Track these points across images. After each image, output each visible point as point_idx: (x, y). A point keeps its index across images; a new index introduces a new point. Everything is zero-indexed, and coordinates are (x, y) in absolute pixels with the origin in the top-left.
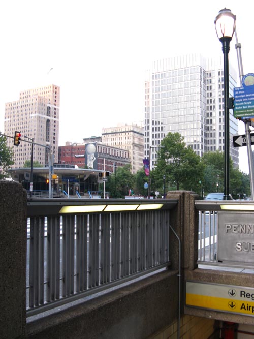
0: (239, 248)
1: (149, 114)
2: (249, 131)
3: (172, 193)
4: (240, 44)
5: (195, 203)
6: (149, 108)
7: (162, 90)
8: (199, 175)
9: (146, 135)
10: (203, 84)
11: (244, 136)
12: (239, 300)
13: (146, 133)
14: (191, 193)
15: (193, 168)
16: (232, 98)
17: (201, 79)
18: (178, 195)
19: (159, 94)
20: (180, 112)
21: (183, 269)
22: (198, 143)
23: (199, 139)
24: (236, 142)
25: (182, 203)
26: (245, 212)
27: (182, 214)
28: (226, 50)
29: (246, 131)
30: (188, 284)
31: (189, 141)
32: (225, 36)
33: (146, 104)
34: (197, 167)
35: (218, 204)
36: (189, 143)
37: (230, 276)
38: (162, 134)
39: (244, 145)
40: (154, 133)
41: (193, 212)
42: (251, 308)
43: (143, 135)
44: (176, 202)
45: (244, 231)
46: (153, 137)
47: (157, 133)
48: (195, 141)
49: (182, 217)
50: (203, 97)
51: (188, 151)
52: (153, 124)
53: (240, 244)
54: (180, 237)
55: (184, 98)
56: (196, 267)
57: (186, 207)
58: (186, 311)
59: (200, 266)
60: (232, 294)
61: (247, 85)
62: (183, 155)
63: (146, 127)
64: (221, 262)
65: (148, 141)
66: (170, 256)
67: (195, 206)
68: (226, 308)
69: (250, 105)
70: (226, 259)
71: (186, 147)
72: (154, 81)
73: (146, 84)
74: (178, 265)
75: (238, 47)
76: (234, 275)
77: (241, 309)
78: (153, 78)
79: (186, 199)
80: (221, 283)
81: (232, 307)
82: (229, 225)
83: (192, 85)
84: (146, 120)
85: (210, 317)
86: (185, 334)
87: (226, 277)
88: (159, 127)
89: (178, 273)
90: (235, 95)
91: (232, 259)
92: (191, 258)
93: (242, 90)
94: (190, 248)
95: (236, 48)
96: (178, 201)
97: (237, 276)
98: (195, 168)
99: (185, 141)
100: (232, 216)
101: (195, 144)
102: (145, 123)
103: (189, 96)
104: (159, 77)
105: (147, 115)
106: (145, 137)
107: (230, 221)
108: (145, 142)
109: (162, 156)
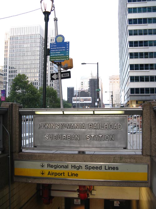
0: (46, 138)
1: (7, 62)
2: (60, 70)
3: (5, 104)
4: (57, 18)
5: (19, 111)
6: (7, 58)
7: (16, 48)
8: (37, 100)
9: (4, 76)
10: (41, 46)
11: (57, 74)
12: (47, 169)
13: (4, 74)
14: (17, 104)
15: (34, 97)
16: (49, 49)
17: (40, 43)
18: (8, 105)
19: (14, 50)
20: (26, 62)
21: (12, 153)
22: (37, 82)
23: (38, 79)
24: (52, 77)
25: (11, 110)
26: (50, 116)
27: (11, 117)
28: (47, 20)
29: (58, 71)
30: (16, 162)
31: (31, 80)
32: (46, 11)
33: (5, 56)
34: (36, 96)
35: (33, 110)
36: (31, 81)
37: (41, 155)
38: (15, 75)
39: (57, 79)
40: (10, 74)
41: (18, 116)
42: (54, 174)
43: (3, 75)
44: (6, 110)
45: (49, 127)
46: (9, 77)
47: (12, 74)
48: (35, 80)
49: (11, 119)
50: (41, 54)
51: (30, 85)
52: (9, 68)
53: (47, 135)
54: (9, 132)
55: (29, 54)
56: (21, 151)
57: (14, 113)
58: (15, 179)
59: (23, 150)
60: (43, 166)
61: (58, 42)
62: (27, 88)
63: (4, 70)
64: (36, 147)
65: (6, 79)
66: (3, 144)
67: (19, 112)
68: (39, 175)
69: (59, 54)
70: (39, 145)
71: (29, 83)
72: (11, 41)
73: (5, 43)
74: (8, 151)
75: (56, 20)
76: (43, 155)
77: (48, 175)
78: (10, 40)
79: (13, 108)
80: (36, 160)
81: (43, 174)
82: (41, 124)
83: (34, 46)
84: (5, 66)
85: (30, 181)
86: (15, 194)
87: (39, 156)
88: (13, 71)
89: (9, 156)
90: (51, 47)
91: (42, 145)
92: (17, 145)
93: (55, 45)
94: (16, 139)
95: (54, 21)
96: (8, 109)
97: (45, 155)
98: (34, 96)
99: (29, 79)
100: (43, 118)
101: (35, 82)
102: (5, 68)
103: (32, 52)
104: (14, 39)
105: (6, 62)
106: (4, 77)
107: (41, 121)
108: (4, 79)
109: (14, 88)
